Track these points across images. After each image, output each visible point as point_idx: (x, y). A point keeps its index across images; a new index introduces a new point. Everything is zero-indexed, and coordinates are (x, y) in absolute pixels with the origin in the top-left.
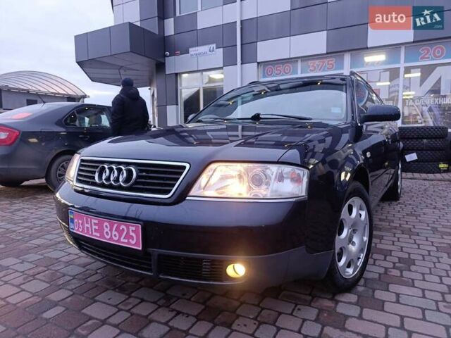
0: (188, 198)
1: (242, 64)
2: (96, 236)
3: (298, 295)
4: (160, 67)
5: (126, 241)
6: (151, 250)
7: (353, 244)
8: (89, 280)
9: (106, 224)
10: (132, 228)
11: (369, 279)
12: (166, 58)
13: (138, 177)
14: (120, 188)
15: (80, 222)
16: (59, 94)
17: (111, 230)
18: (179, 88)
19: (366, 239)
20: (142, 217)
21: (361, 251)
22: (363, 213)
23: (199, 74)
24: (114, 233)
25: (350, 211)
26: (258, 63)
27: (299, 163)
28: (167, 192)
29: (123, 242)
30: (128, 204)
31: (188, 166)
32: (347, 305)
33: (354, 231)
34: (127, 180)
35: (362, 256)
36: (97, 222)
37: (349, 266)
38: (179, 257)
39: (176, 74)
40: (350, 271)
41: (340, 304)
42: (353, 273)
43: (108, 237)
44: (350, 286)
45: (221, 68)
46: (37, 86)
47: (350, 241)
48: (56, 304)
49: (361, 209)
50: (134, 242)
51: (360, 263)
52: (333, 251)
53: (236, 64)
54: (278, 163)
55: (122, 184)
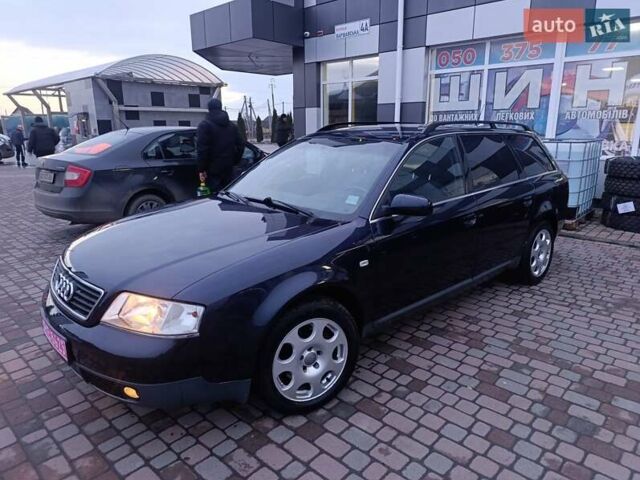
0: (100, 323)
1: (404, 49)
4: (299, 53)
5: (61, 350)
10: (62, 340)
12: (306, 40)
13: (75, 294)
18: (322, 83)
19: (340, 361)
21: (331, 373)
23: (347, 63)
24: (55, 342)
26: (428, 47)
28: (86, 314)
31: (103, 292)
33: (318, 353)
34: (68, 295)
35: (335, 378)
37: (304, 388)
39: (319, 64)
41: (280, 427)
45: (376, 55)
47: (310, 363)
52: (249, 380)
53: (396, 50)
54: (172, 300)
55: (65, 298)
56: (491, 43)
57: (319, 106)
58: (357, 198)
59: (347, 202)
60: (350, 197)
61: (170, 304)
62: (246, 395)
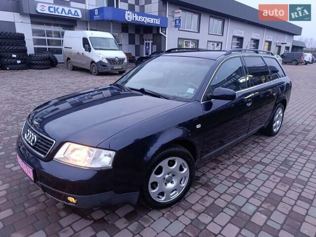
0: (53, 159)
6: (38, 182)
9: (23, 163)
10: (30, 170)
13: (37, 142)
14: (30, 145)
24: (26, 169)
28: (45, 154)
29: (29, 174)
33: (174, 175)
34: (33, 142)
36: (21, 161)
47: (168, 181)
50: (31, 176)
52: (139, 192)
54: (96, 147)
55: (32, 144)
58: (193, 90)
59: (188, 92)
60: (189, 89)
61: (96, 150)
62: (136, 201)
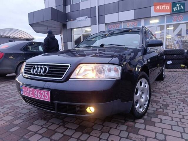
0: (70, 79)
1: (99, 24)
2: (31, 96)
3: (119, 120)
4: (64, 26)
5: (44, 98)
6: (54, 102)
7: (142, 98)
8: (31, 115)
9: (35, 91)
10: (46, 92)
11: (150, 113)
12: (67, 22)
13: (49, 71)
14: (41, 75)
15: (25, 90)
16: (22, 38)
17: (37, 93)
18: (73, 35)
19: (148, 96)
20: (50, 88)
21: (146, 101)
22: (147, 85)
23: (81, 29)
24: (39, 94)
25: (141, 84)
26: (106, 24)
27: (118, 64)
28: (61, 77)
29: (43, 99)
30: (45, 82)
31: (70, 65)
32: (139, 124)
33: (143, 93)
34: (44, 72)
35: (147, 103)
36: (31, 90)
37: (140, 108)
38: (66, 105)
39: (71, 29)
40: (141, 109)
41: (137, 124)
42: (143, 110)
43: (36, 96)
44: (141, 116)
45: (90, 26)
46: (13, 35)
47: (141, 97)
48: (16, 125)
49: (146, 83)
50: (47, 98)
51: (145, 106)
52: (133, 101)
53: (96, 24)
54: (108, 64)
56: (124, 23)
57: (72, 42)
58: (137, 41)
59: (134, 42)
61: (107, 66)
